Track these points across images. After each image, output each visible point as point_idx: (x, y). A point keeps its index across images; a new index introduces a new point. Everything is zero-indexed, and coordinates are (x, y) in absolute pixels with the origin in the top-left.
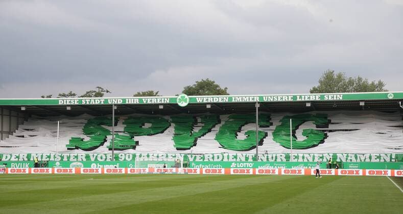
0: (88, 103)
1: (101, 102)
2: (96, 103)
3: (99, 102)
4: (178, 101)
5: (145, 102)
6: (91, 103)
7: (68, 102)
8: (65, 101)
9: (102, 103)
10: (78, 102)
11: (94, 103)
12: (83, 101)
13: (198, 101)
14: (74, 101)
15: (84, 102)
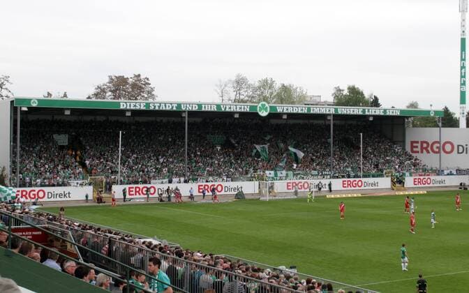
0: (157, 108)
1: (172, 107)
2: (167, 108)
3: (171, 107)
4: (258, 109)
5: (223, 109)
6: (161, 108)
7: (132, 106)
8: (128, 104)
9: (174, 109)
10: (144, 106)
11: (164, 108)
12: (151, 105)
13: (279, 111)
14: (140, 105)
15: (153, 107)
